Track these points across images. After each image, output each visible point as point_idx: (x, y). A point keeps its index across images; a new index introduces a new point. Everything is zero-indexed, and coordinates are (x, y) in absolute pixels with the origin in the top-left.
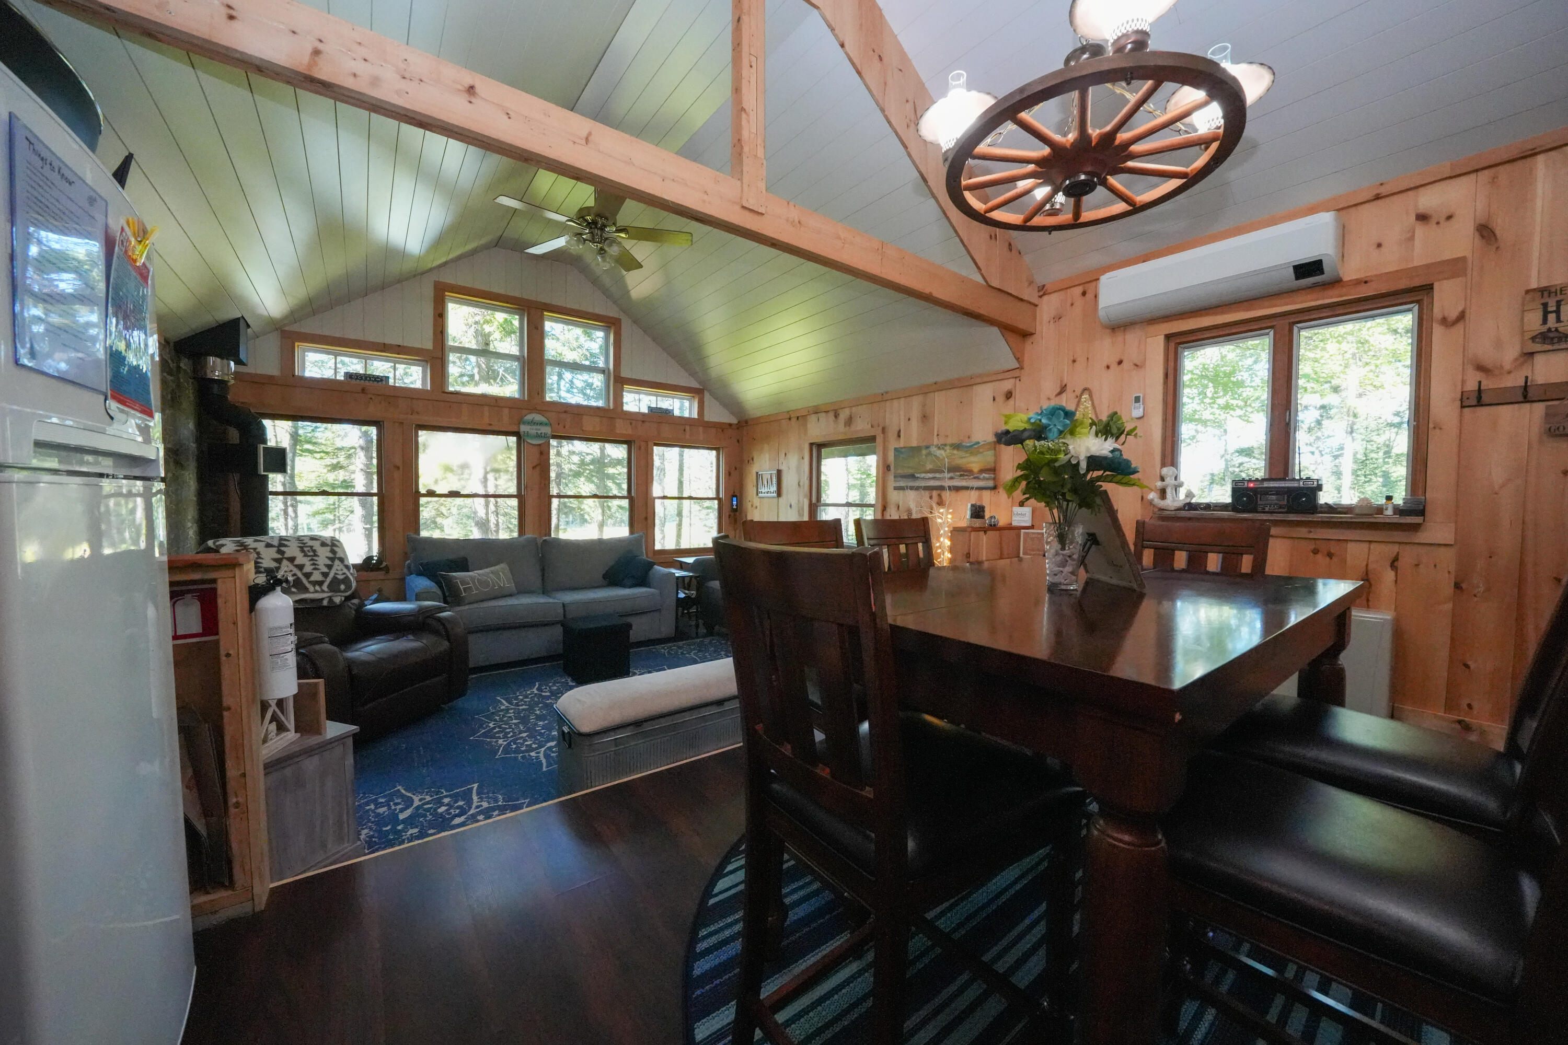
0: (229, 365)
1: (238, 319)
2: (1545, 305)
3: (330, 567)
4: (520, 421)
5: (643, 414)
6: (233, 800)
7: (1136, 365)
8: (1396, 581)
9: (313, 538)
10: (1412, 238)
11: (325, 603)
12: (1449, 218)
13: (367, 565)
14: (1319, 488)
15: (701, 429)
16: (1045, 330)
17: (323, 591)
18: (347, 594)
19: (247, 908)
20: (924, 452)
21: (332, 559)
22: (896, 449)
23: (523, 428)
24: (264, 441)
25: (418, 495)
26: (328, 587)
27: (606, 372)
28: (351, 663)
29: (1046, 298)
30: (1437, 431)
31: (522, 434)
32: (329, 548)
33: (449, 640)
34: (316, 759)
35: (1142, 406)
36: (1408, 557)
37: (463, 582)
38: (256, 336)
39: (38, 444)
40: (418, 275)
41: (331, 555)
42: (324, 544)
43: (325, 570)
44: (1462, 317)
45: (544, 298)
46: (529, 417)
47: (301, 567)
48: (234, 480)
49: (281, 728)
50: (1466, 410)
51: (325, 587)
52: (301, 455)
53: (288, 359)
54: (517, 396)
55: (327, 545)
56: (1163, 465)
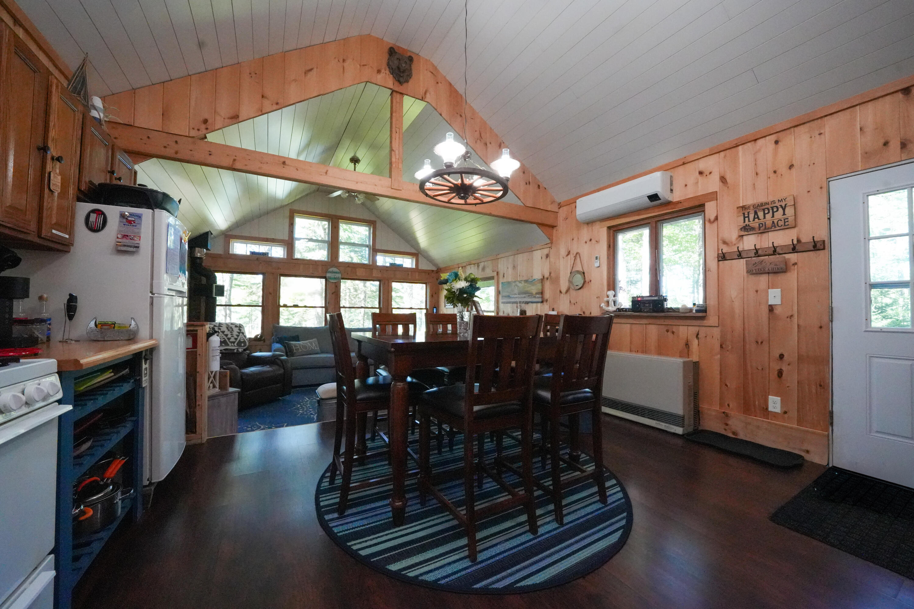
0: (204, 250)
1: (208, 232)
2: (744, 214)
3: (238, 336)
4: (327, 272)
5: (387, 267)
6: (197, 404)
7: (597, 241)
8: (699, 345)
9: (232, 324)
10: (697, 183)
11: (235, 351)
12: (710, 173)
13: (256, 339)
14: (665, 300)
15: (417, 273)
16: (561, 223)
17: (235, 346)
18: (244, 348)
19: (199, 441)
20: (513, 284)
21: (239, 333)
22: (502, 283)
23: (328, 275)
24: (215, 282)
25: (279, 306)
26: (237, 344)
27: (369, 247)
28: (243, 374)
29: (561, 208)
30: (710, 272)
31: (327, 278)
32: (238, 328)
33: (284, 369)
34: (225, 399)
35: (599, 261)
36: (703, 332)
37: (295, 346)
38: (215, 237)
39: (169, 289)
40: (282, 207)
41: (239, 331)
42: (236, 326)
43: (236, 337)
44: (716, 218)
45: (339, 213)
46: (331, 270)
47: (226, 335)
48: (203, 299)
49: (214, 387)
50: (720, 262)
51: (235, 344)
52: (234, 287)
53: (227, 246)
54: (326, 260)
55: (238, 327)
56: (609, 290)
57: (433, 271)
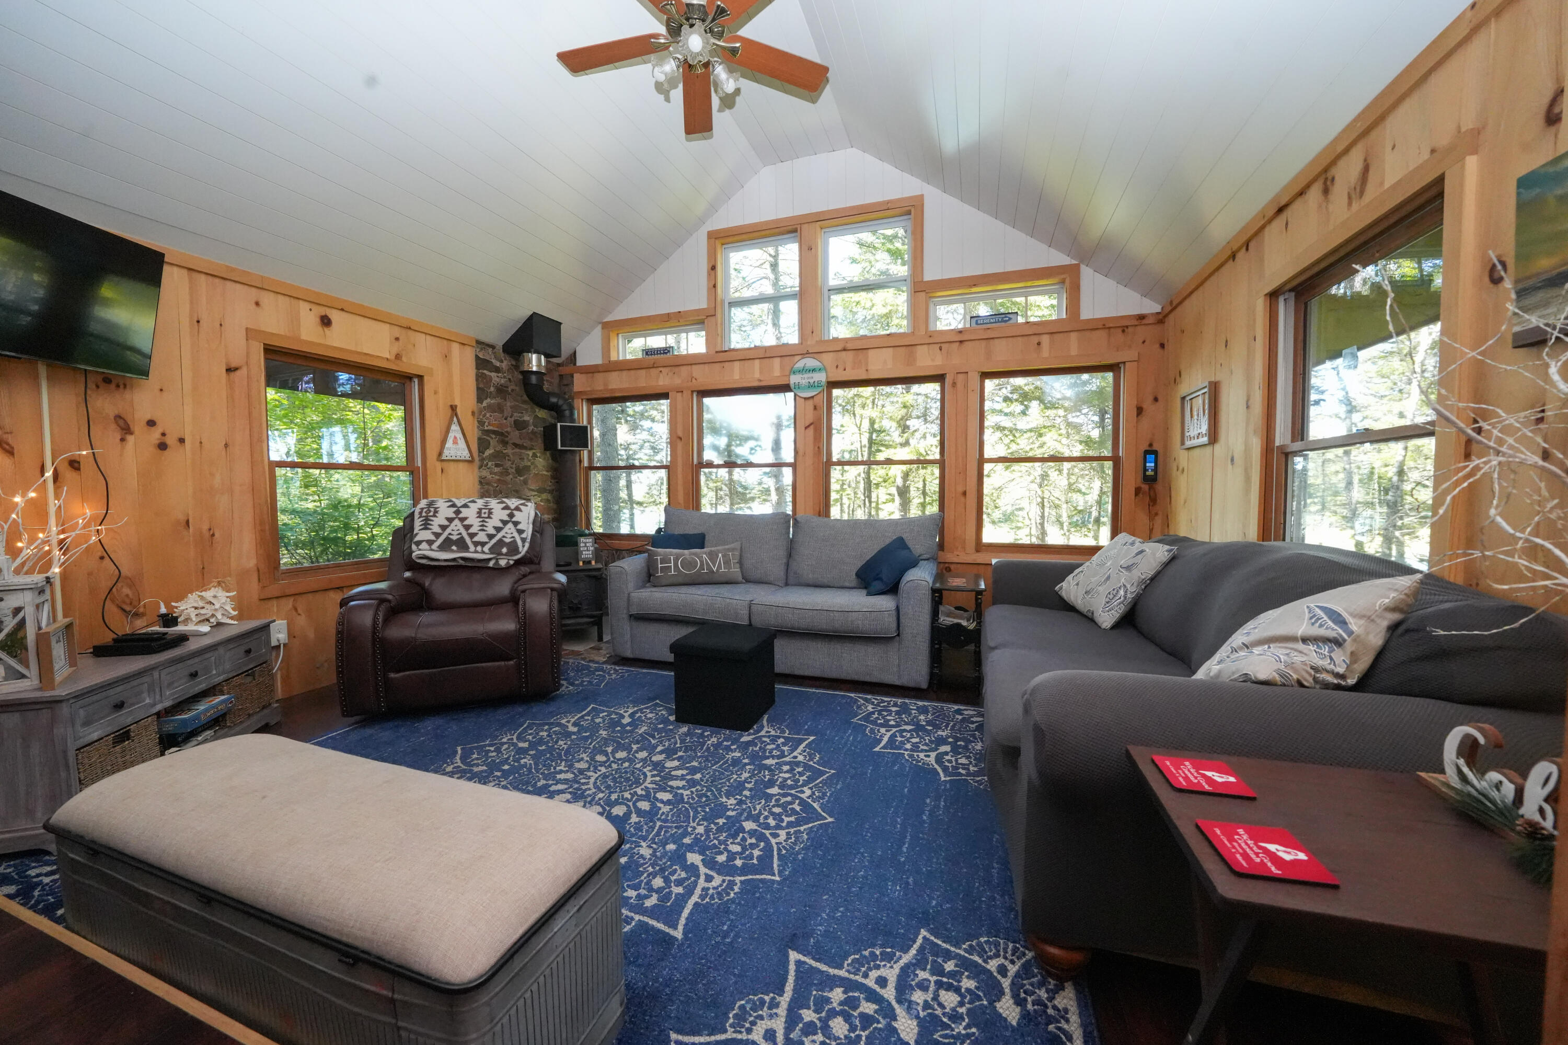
1: (532, 316)
3: (499, 529)
5: (962, 331)
15: (1072, 336)
18: (516, 558)
21: (505, 522)
26: (490, 548)
41: (506, 519)
51: (486, 549)
54: (796, 340)
57: (1141, 317)
